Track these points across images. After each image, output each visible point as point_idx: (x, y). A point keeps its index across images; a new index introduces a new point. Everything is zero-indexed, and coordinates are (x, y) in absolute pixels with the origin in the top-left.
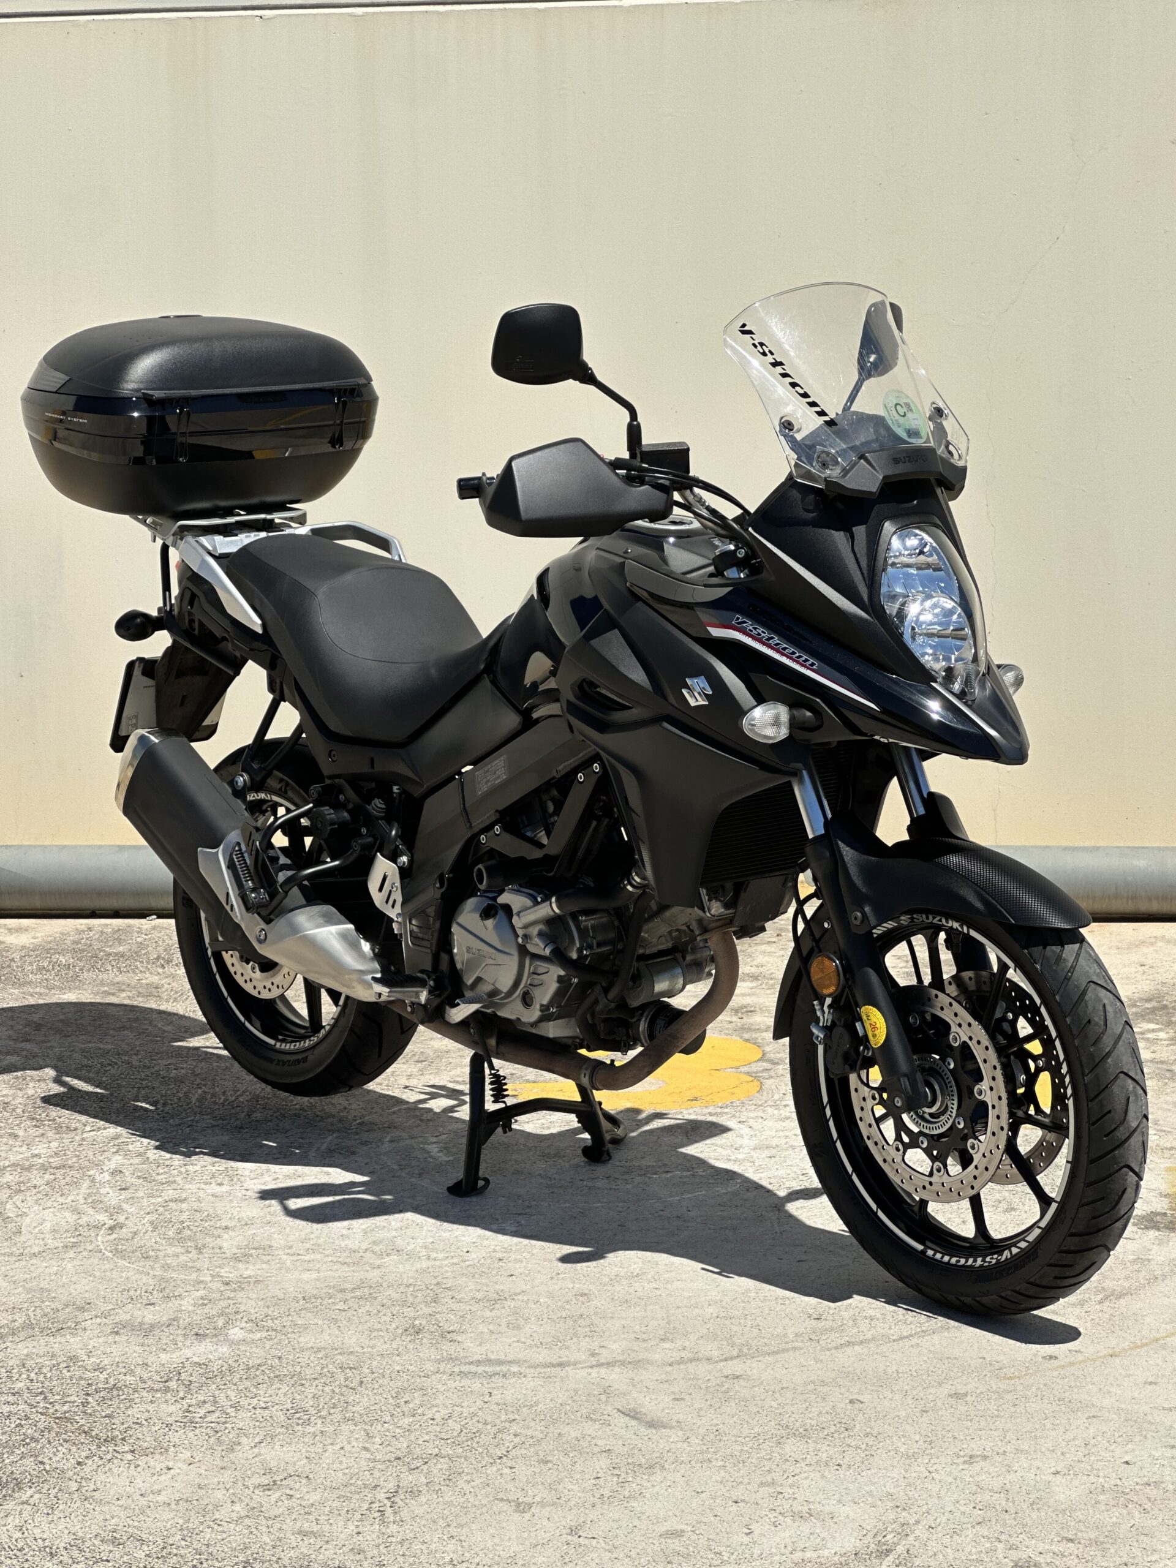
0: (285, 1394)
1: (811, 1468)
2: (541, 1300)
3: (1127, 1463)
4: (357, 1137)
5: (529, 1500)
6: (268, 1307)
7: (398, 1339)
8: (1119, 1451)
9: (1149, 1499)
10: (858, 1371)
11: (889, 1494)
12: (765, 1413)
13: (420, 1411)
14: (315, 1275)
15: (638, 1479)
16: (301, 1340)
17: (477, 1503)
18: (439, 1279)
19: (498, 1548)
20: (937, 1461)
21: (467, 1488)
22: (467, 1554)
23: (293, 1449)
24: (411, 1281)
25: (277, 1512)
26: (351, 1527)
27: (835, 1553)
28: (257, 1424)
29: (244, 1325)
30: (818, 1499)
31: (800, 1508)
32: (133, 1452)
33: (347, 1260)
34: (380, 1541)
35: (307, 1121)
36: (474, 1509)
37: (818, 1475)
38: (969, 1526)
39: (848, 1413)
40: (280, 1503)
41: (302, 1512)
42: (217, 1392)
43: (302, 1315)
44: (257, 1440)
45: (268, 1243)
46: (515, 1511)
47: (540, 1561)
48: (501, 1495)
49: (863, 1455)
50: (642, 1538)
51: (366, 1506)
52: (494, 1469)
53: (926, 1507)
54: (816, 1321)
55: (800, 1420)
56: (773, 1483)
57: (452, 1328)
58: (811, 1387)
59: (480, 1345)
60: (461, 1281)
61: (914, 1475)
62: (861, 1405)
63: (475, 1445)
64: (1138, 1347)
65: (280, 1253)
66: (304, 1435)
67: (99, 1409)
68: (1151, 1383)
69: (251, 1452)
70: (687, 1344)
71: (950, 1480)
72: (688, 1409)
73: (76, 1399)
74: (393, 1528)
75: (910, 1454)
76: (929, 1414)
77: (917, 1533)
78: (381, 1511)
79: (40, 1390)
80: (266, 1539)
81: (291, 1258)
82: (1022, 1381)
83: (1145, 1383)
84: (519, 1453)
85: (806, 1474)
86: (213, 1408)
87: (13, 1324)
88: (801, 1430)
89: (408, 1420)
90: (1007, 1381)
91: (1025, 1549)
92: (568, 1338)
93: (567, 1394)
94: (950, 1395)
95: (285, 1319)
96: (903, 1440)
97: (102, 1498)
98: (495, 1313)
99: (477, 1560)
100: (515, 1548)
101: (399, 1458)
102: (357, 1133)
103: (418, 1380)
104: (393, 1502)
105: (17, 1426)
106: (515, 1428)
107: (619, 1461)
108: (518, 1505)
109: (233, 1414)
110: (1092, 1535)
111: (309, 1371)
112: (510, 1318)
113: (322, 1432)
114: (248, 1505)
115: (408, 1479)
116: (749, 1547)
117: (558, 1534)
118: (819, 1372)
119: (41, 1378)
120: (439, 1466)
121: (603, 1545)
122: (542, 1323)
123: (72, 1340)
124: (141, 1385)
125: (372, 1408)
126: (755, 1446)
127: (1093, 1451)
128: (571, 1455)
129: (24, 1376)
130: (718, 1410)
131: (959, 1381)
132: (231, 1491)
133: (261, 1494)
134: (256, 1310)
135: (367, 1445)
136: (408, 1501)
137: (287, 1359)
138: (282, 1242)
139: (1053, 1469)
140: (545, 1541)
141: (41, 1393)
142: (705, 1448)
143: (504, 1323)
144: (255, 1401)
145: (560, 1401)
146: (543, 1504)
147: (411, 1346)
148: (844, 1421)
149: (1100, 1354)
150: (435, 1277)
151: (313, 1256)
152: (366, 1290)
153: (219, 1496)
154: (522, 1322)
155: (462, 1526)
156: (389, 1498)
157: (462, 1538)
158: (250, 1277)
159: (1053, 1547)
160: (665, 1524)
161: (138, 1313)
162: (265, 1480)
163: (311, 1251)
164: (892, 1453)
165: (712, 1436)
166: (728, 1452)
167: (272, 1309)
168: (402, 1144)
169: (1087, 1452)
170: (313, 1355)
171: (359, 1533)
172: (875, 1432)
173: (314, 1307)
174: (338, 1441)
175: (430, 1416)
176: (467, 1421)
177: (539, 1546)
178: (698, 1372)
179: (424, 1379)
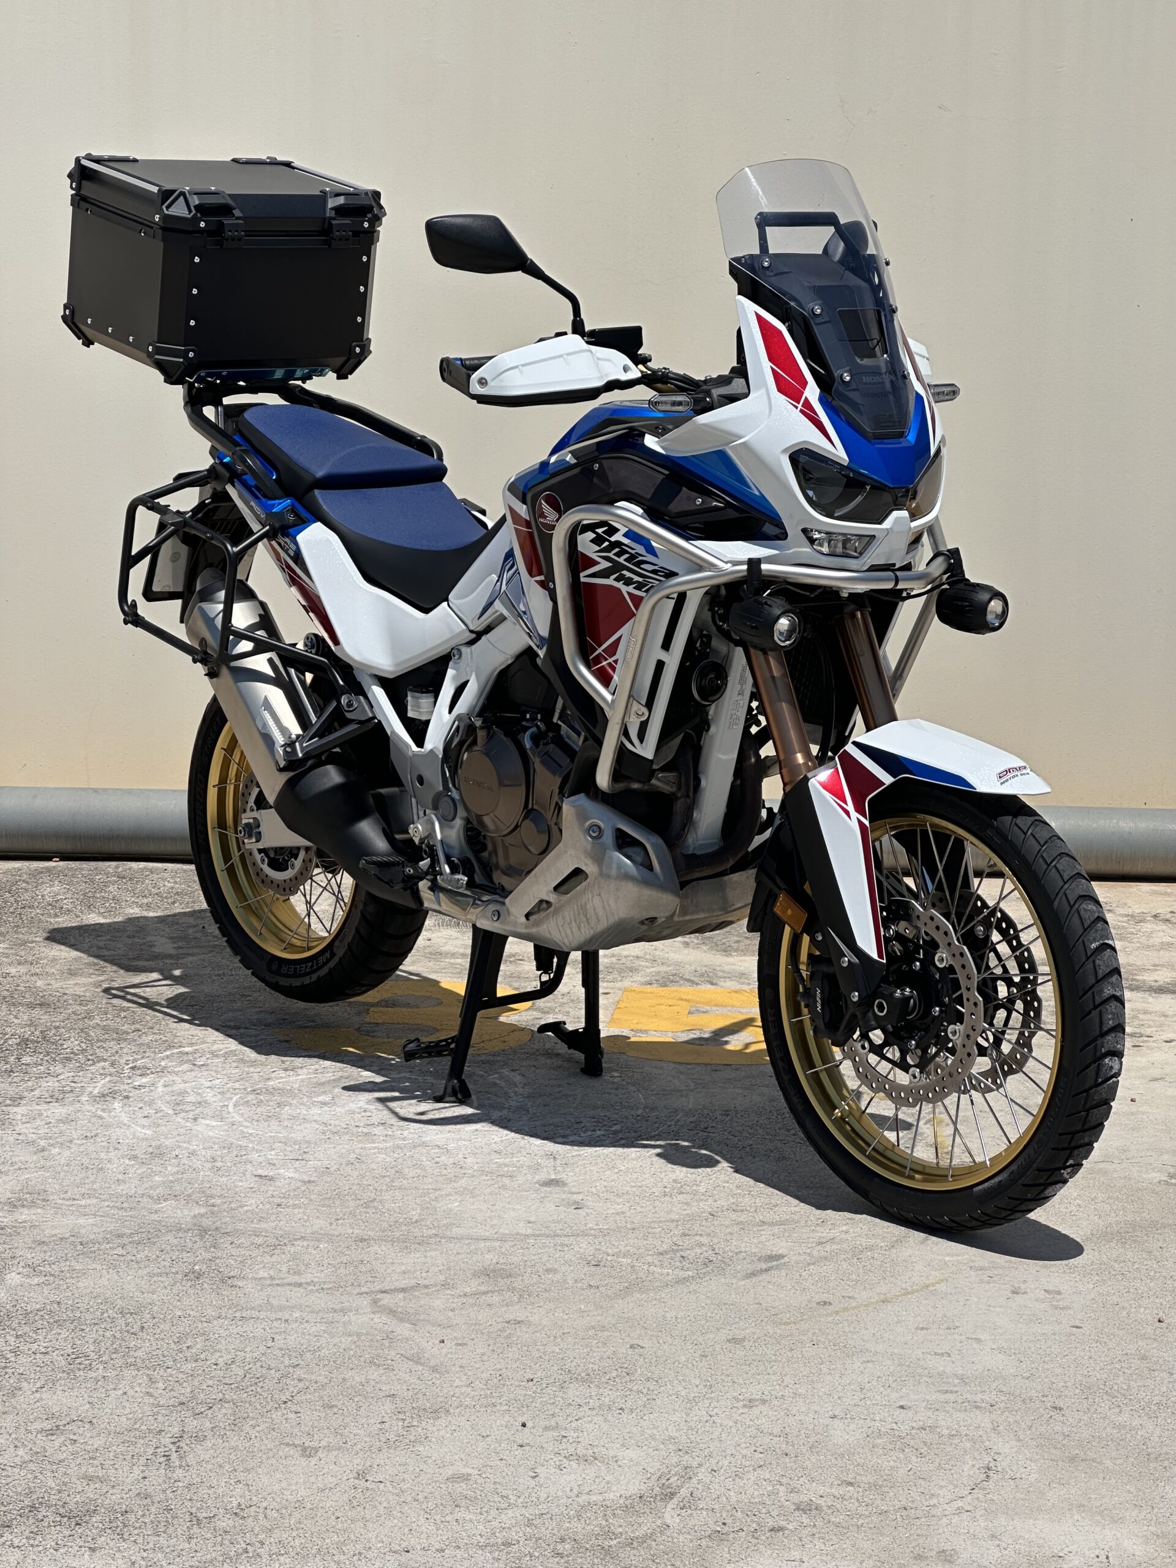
0: (65, 1340)
1: (594, 1412)
3: (902, 1407)
4: (129, 1081)
5: (316, 1444)
6: (45, 1252)
7: (178, 1284)
8: (894, 1395)
9: (925, 1445)
10: (638, 1317)
11: (671, 1438)
12: (547, 1358)
13: (203, 1356)
14: (91, 1221)
15: (424, 1423)
16: (80, 1284)
17: (263, 1448)
18: (218, 1223)
19: (285, 1492)
20: (717, 1405)
21: (253, 1433)
22: (254, 1498)
23: (76, 1393)
24: (189, 1226)
25: (62, 1456)
26: (137, 1471)
27: (621, 1496)
28: (38, 1369)
29: (21, 1270)
30: (602, 1444)
31: (584, 1451)
33: (125, 1205)
34: (167, 1486)
35: (78, 1064)
36: (260, 1454)
37: (601, 1418)
38: (751, 1468)
39: (629, 1358)
40: (64, 1448)
41: (87, 1456)
43: (80, 1260)
44: (38, 1385)
45: (43, 1187)
46: (302, 1456)
47: (328, 1505)
48: (287, 1440)
49: (645, 1399)
50: (429, 1482)
51: (151, 1451)
52: (280, 1414)
53: (707, 1451)
54: (595, 1267)
55: (582, 1365)
56: (556, 1427)
57: (232, 1274)
58: (591, 1332)
59: (262, 1290)
60: (240, 1226)
61: (695, 1419)
62: (641, 1350)
63: (259, 1389)
64: (909, 1293)
65: (55, 1197)
66: (86, 1380)
68: (922, 1329)
69: (32, 1397)
71: (731, 1423)
72: (470, 1354)
74: (179, 1473)
75: (691, 1398)
76: (708, 1358)
77: (701, 1476)
78: (167, 1456)
80: (51, 1483)
81: (67, 1203)
82: (797, 1326)
83: (917, 1328)
84: (304, 1398)
85: (590, 1419)
88: (583, 1375)
89: (189, 1366)
90: (783, 1327)
91: (806, 1492)
93: (350, 1339)
94: (728, 1341)
95: (63, 1264)
96: (683, 1384)
98: (275, 1258)
99: (264, 1504)
100: (303, 1492)
101: (183, 1403)
102: (130, 1078)
103: (200, 1325)
104: (178, 1447)
106: (299, 1373)
107: (403, 1405)
108: (304, 1449)
109: (13, 1359)
110: (871, 1478)
111: (89, 1316)
112: (290, 1264)
113: (104, 1377)
114: (31, 1449)
115: (192, 1424)
116: (535, 1490)
117: (346, 1478)
118: (599, 1318)
120: (224, 1411)
121: (391, 1489)
122: (322, 1268)
125: (154, 1353)
126: (538, 1391)
127: (869, 1395)
128: (356, 1400)
130: (501, 1355)
131: (737, 1326)
132: (14, 1436)
133: (44, 1438)
134: (33, 1255)
135: (151, 1390)
136: (193, 1446)
137: (67, 1304)
138: (57, 1187)
139: (831, 1413)
140: (332, 1485)
142: (489, 1392)
143: (284, 1269)
144: (35, 1346)
145: (343, 1346)
146: (328, 1448)
147: (191, 1291)
148: (625, 1366)
149: (872, 1300)
150: (214, 1223)
151: (88, 1201)
152: (144, 1235)
154: (302, 1267)
155: (247, 1470)
156: (174, 1443)
157: (249, 1482)
158: (25, 1222)
159: (833, 1490)
160: (451, 1468)
162: (47, 1425)
163: (87, 1196)
164: (674, 1397)
165: (496, 1381)
166: (512, 1396)
167: (49, 1254)
168: (175, 1088)
169: (863, 1396)
170: (93, 1300)
171: (144, 1477)
172: (655, 1377)
173: (91, 1252)
174: (120, 1386)
175: (213, 1361)
176: (250, 1366)
177: (327, 1491)
178: (480, 1318)
179: (205, 1325)
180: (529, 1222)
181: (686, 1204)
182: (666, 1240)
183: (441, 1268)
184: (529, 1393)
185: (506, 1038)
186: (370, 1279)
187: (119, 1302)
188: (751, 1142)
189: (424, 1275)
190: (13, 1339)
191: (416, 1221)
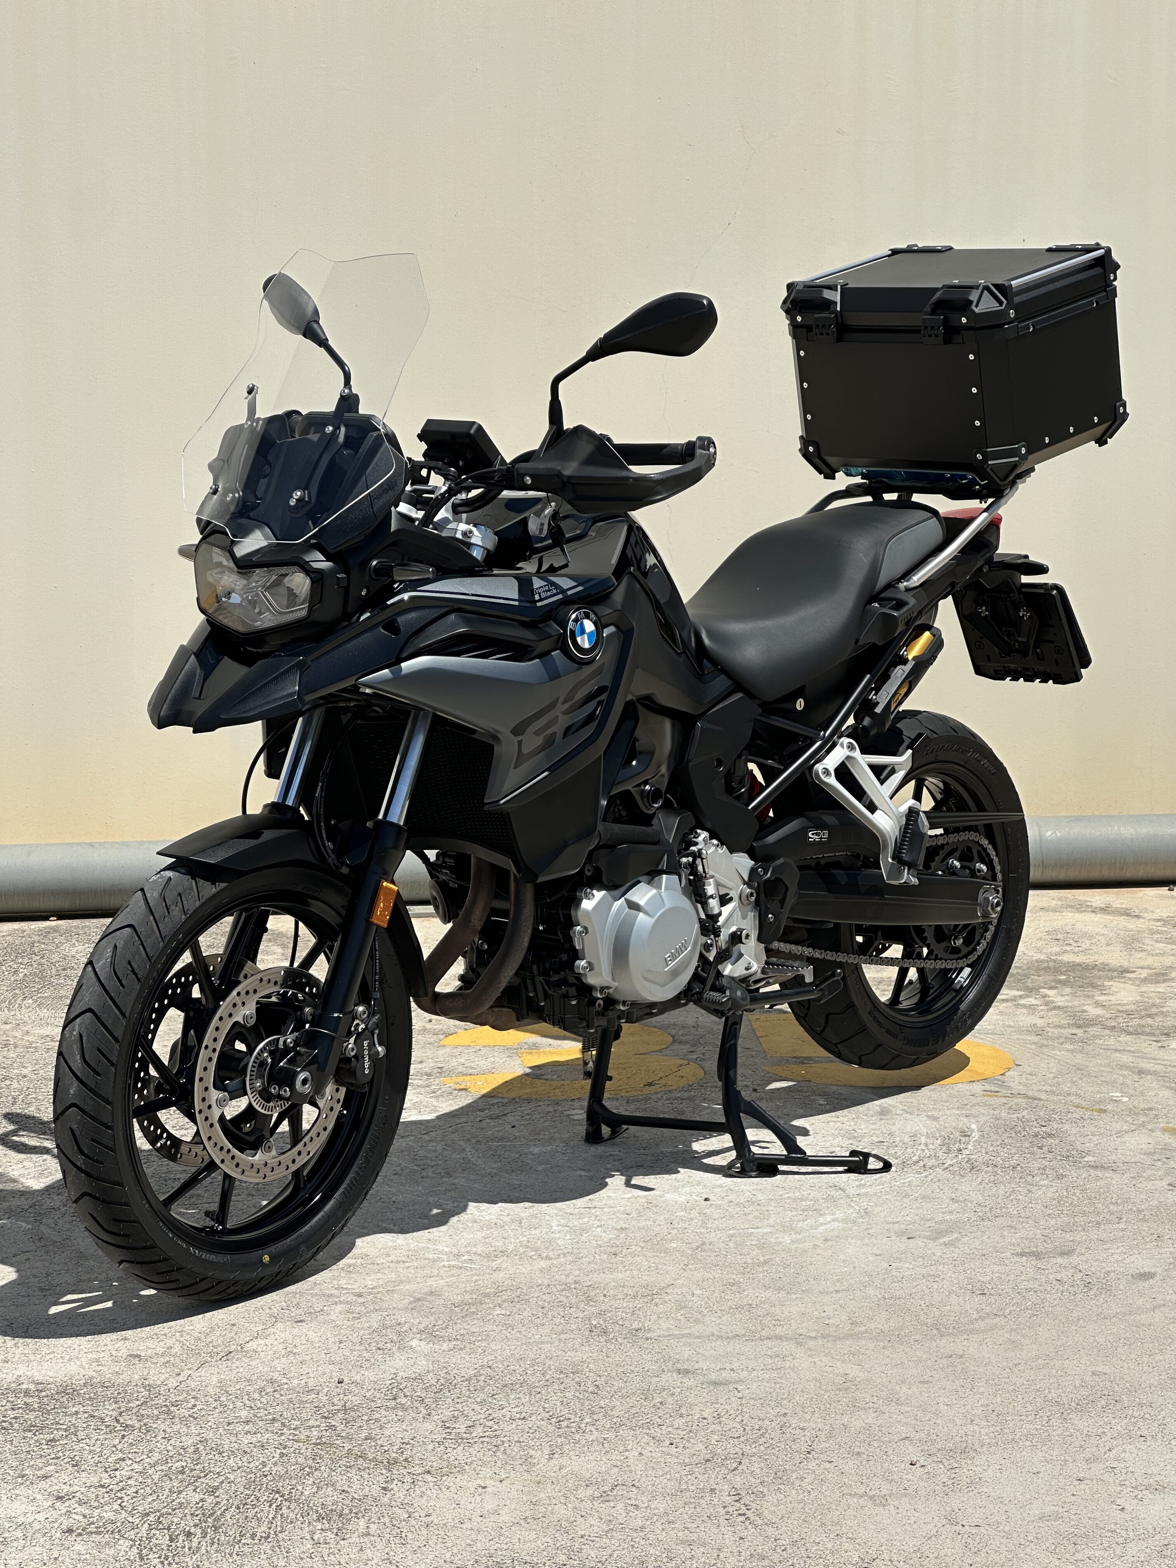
1: (1119, 1442)
2: (695, 1292)
5: (877, 1493)
6: (426, 1317)
7: (592, 1340)
15: (964, 1464)
16: (493, 1346)
17: (829, 1499)
21: (805, 1485)
22: (870, 1552)
23: (591, 1458)
24: (546, 1282)
25: (639, 1523)
28: (531, 1435)
29: (418, 1336)
30: (1156, 1472)
31: (1146, 1481)
32: (429, 1472)
36: (834, 1506)
37: (1130, 1447)
39: (1100, 1384)
40: (631, 1514)
41: (662, 1521)
42: (459, 1406)
43: (470, 1323)
44: (546, 1452)
46: (876, 1505)
47: (950, 1554)
48: (846, 1491)
50: (1025, 1523)
51: (721, 1511)
52: (814, 1464)
55: (1063, 1395)
57: (635, 1326)
58: (1040, 1361)
60: (596, 1278)
62: (1107, 1376)
65: (382, 1261)
66: (589, 1443)
67: (352, 1431)
69: (551, 1464)
70: (880, 1326)
72: (943, 1391)
73: (318, 1423)
74: (770, 1531)
78: (744, 1514)
79: (271, 1417)
80: (651, 1551)
81: (402, 1265)
84: (822, 1446)
85: (1120, 1448)
86: (471, 1424)
87: (173, 1351)
88: (1073, 1404)
89: (680, 1422)
92: (760, 1329)
93: (811, 1384)
95: (456, 1328)
97: (444, 1522)
98: (661, 1308)
99: (886, 1556)
100: (912, 1542)
101: (709, 1460)
104: (745, 1505)
105: (282, 1455)
107: (926, 1448)
108: (872, 1498)
109: (496, 1427)
111: (532, 1379)
112: (682, 1312)
113: (605, 1439)
114: (600, 1518)
115: (738, 1481)
116: (1136, 1522)
117: (939, 1525)
119: (259, 1405)
120: (756, 1465)
121: (994, 1532)
122: (719, 1315)
123: (253, 1363)
124: (373, 1404)
125: (634, 1411)
126: (1044, 1422)
128: (876, 1445)
129: (239, 1404)
130: (974, 1390)
132: (570, 1505)
133: (603, 1506)
134: (418, 1320)
135: (664, 1449)
137: (499, 1368)
140: (934, 1532)
141: (274, 1419)
142: (998, 1428)
144: (506, 1413)
145: (812, 1392)
146: (895, 1496)
147: (610, 1346)
148: (1106, 1393)
150: (567, 1277)
152: (509, 1293)
153: (564, 1512)
155: (837, 1524)
156: (737, 1501)
157: (851, 1536)
160: (1033, 1507)
161: (296, 1331)
165: (993, 1416)
170: (522, 1363)
171: (741, 1538)
173: (473, 1313)
174: (630, 1447)
175: (698, 1416)
176: (740, 1417)
177: (933, 1538)
178: (918, 1353)
179: (658, 1379)
180: (877, 1255)
181: (1010, 1227)
182: (1024, 1264)
183: (835, 1307)
184: (1039, 1427)
185: (680, 1073)
186: (776, 1323)
187: (549, 1362)
188: (1018, 1162)
189: (824, 1314)
190: (477, 1408)
191: (766, 1262)
